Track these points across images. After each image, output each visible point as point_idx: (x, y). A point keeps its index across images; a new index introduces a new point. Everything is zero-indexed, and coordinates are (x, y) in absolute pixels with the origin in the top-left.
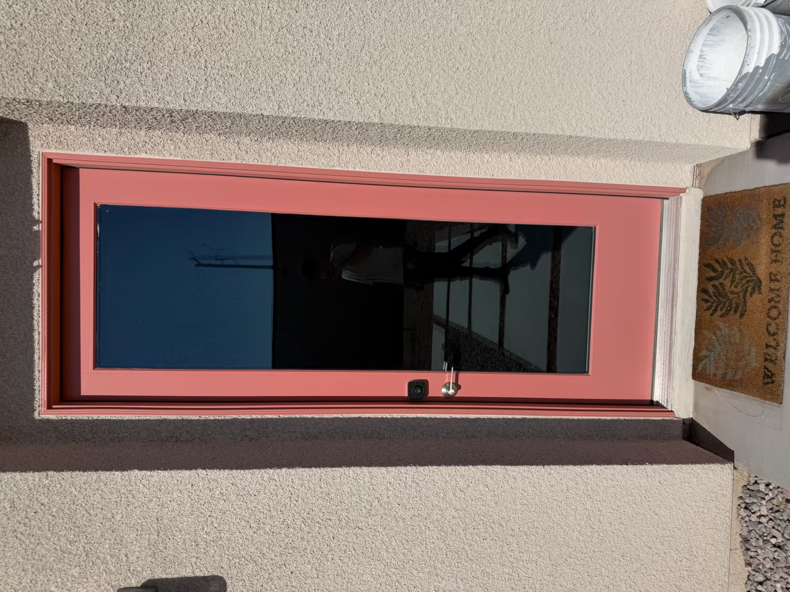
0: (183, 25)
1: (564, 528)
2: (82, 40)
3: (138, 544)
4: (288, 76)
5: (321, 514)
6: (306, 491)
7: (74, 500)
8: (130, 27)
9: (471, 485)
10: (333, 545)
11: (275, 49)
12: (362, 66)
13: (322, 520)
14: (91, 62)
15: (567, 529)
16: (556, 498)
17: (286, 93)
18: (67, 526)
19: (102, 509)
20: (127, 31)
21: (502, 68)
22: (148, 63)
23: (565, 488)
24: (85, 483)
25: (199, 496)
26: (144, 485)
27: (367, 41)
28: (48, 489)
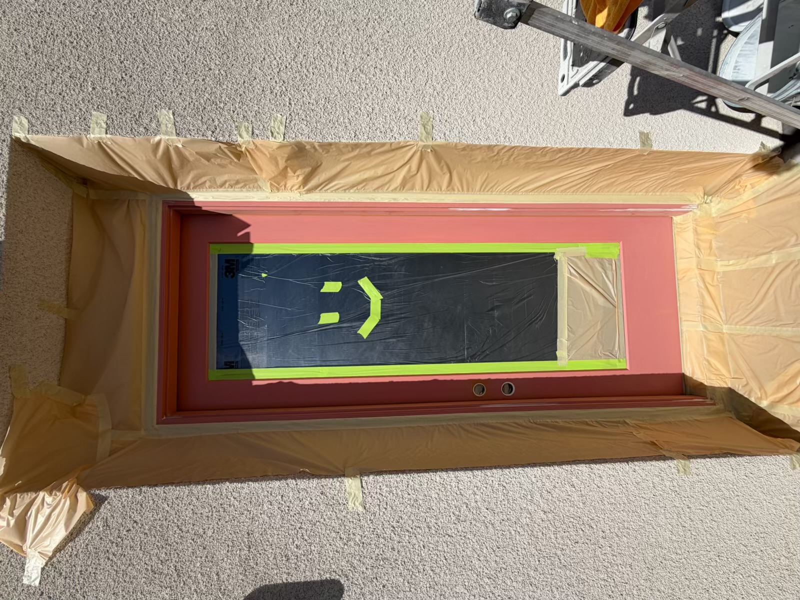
0: (269, 71)
1: (655, 527)
2: (182, 86)
3: (229, 560)
4: (362, 108)
5: (410, 522)
6: (394, 498)
7: (166, 516)
8: (224, 74)
9: (557, 485)
10: (423, 555)
11: (350, 87)
12: (426, 97)
13: (412, 528)
14: (189, 104)
15: (659, 529)
16: (643, 495)
17: (361, 122)
18: (159, 544)
19: (193, 525)
20: (221, 78)
21: (550, 94)
22: (239, 103)
23: (651, 485)
24: (177, 498)
25: (289, 507)
26: (235, 498)
27: (429, 77)
28: (141, 505)
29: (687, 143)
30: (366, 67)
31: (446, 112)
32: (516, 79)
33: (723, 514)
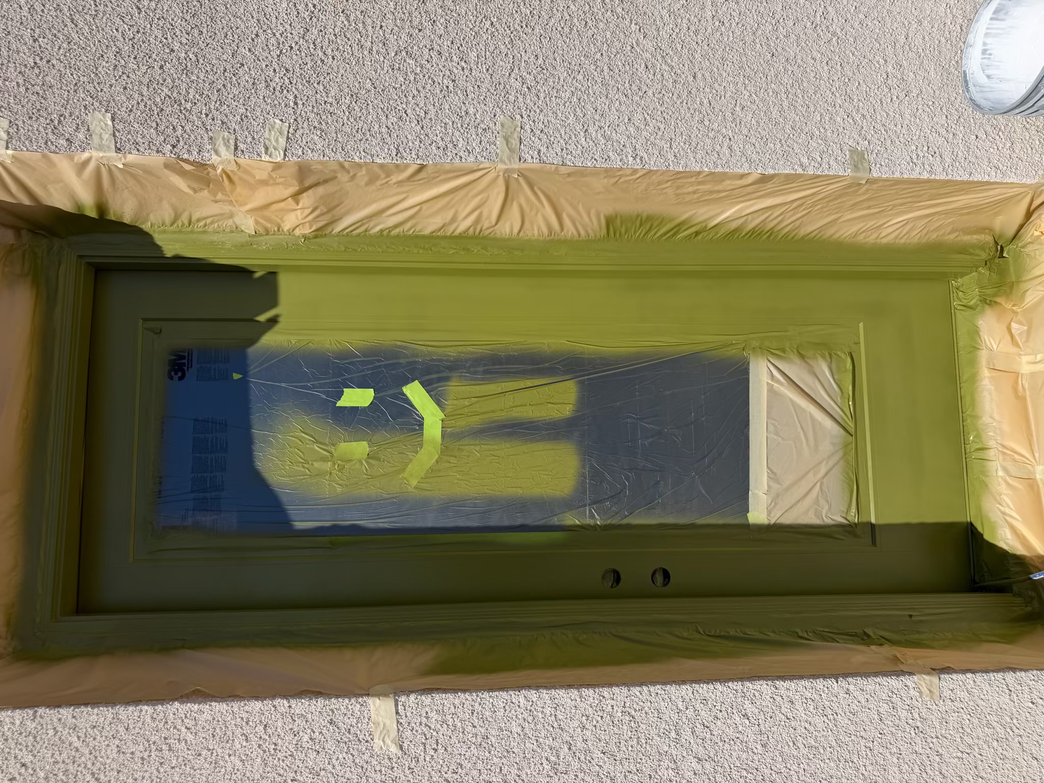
0: (265, 54)
2: (128, 77)
4: (409, 111)
5: (475, 772)
6: (450, 733)
7: (74, 757)
8: (194, 59)
9: (720, 715)
11: (390, 78)
12: (511, 94)
14: (138, 103)
16: (863, 733)
17: (407, 133)
19: (119, 772)
20: (189, 64)
21: (707, 90)
22: (216, 102)
23: (876, 717)
24: (94, 727)
25: (276, 745)
26: (188, 729)
27: (516, 63)
28: (35, 737)
29: (927, 166)
30: (415, 48)
31: (541, 117)
32: (653, 66)
33: (994, 766)
